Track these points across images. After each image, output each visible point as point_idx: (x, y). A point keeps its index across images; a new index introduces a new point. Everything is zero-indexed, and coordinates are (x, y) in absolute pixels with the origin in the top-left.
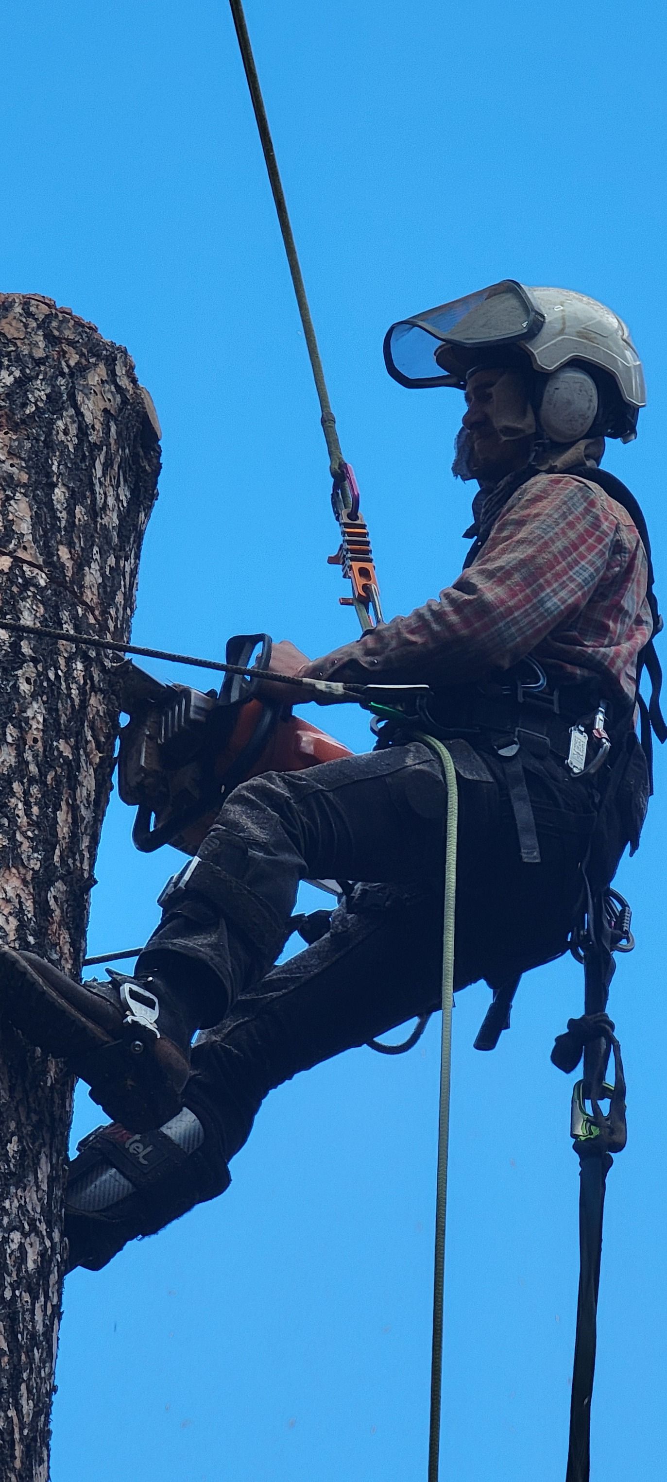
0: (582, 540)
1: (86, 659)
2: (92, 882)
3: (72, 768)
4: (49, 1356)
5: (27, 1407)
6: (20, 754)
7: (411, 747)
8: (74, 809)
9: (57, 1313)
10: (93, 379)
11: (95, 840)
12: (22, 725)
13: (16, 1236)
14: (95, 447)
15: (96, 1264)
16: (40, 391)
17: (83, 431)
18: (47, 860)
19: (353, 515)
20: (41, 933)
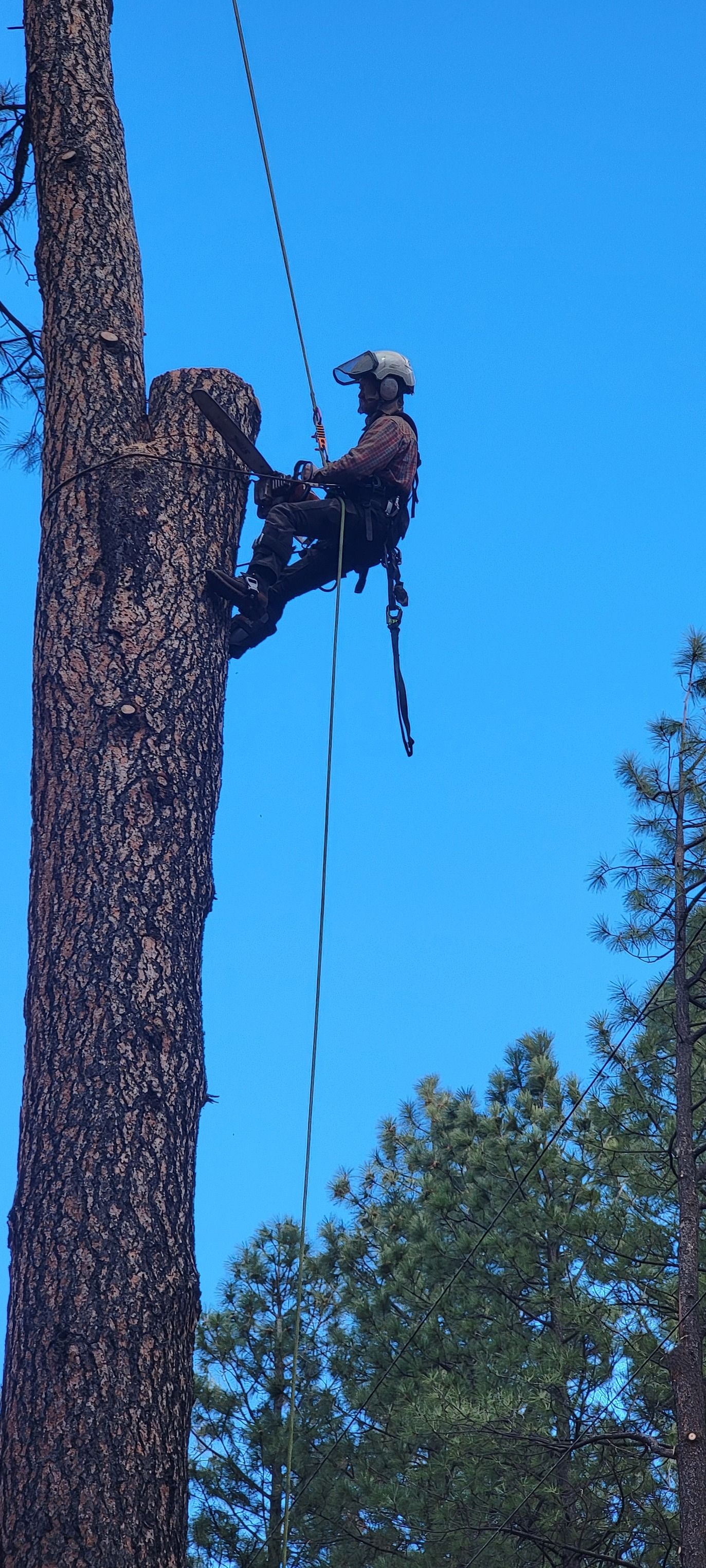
0: (391, 440)
1: (238, 480)
2: (239, 547)
3: (233, 512)
4: (224, 690)
5: (217, 705)
6: (217, 508)
7: (334, 500)
8: (233, 525)
9: (226, 676)
10: (241, 394)
11: (240, 534)
12: (218, 499)
13: (214, 653)
14: (241, 415)
15: (238, 657)
16: (225, 398)
17: (238, 410)
18: (225, 541)
19: (320, 423)
20: (223, 562)
